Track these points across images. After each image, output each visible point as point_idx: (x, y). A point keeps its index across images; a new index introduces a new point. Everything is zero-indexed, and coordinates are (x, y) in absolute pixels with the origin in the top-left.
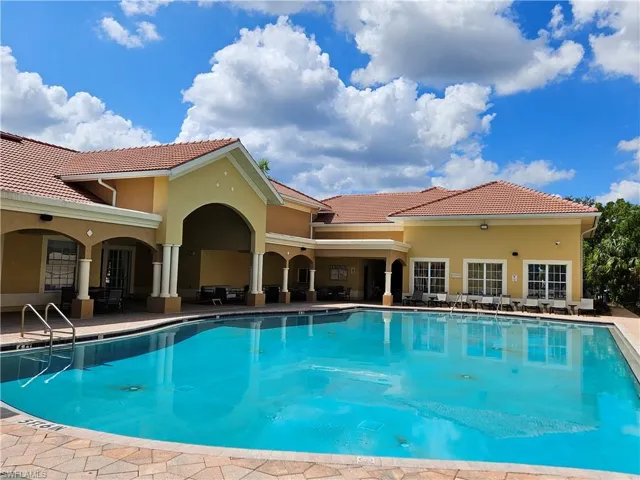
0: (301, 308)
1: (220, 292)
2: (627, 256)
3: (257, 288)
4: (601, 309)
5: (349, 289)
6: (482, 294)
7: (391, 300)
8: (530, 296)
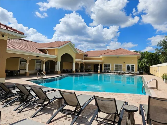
0: (83, 73)
1: (67, 70)
2: (147, 63)
3: (74, 70)
4: (141, 73)
5: (91, 70)
6: (117, 71)
7: (100, 72)
8: (127, 71)
